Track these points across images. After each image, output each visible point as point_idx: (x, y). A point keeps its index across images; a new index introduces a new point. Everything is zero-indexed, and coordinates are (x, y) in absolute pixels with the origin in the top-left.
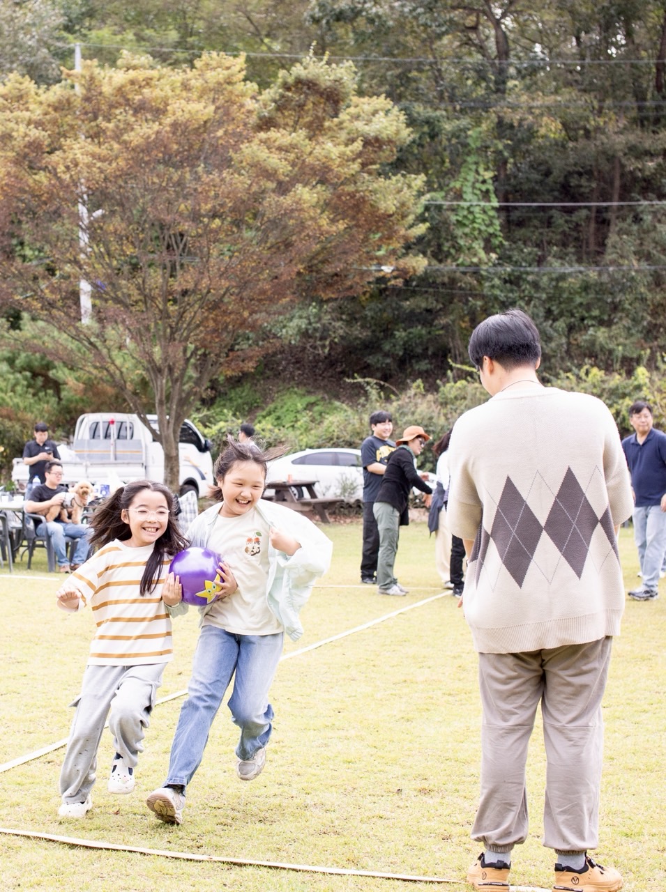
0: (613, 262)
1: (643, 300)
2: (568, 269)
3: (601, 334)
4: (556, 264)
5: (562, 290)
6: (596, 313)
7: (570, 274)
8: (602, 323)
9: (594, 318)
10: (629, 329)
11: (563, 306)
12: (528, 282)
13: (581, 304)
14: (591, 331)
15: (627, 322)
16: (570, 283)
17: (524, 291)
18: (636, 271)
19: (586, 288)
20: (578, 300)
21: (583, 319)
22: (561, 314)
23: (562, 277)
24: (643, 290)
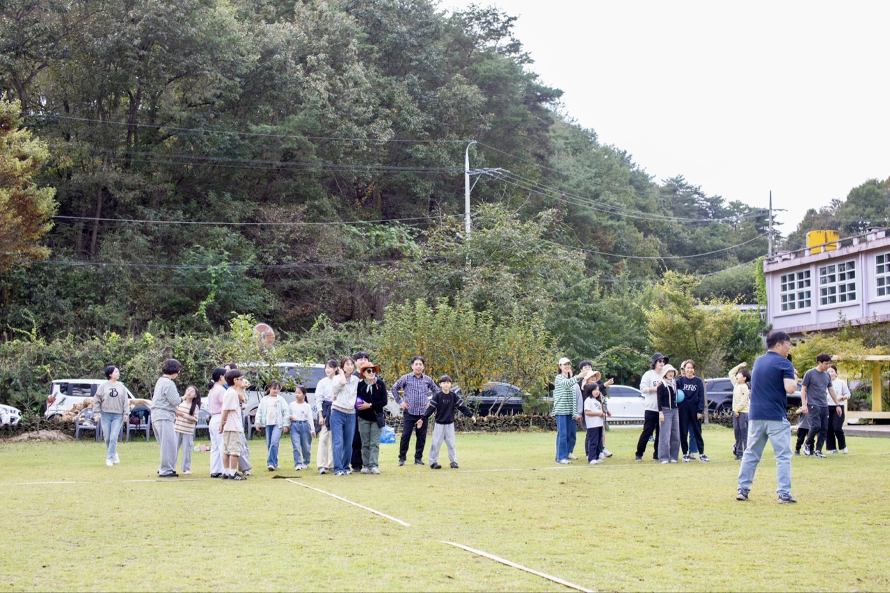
0: (106, 260)
1: (127, 287)
2: (74, 264)
3: (99, 310)
4: (66, 260)
5: (68, 278)
6: (93, 295)
7: (75, 267)
8: (96, 302)
9: (91, 298)
10: (117, 306)
11: (68, 289)
12: (45, 272)
13: (82, 289)
14: (90, 307)
15: (116, 302)
16: (76, 273)
17: (41, 277)
18: (123, 267)
19: (86, 277)
20: (80, 285)
21: (83, 299)
22: (68, 295)
23: (70, 269)
24: (127, 280)
